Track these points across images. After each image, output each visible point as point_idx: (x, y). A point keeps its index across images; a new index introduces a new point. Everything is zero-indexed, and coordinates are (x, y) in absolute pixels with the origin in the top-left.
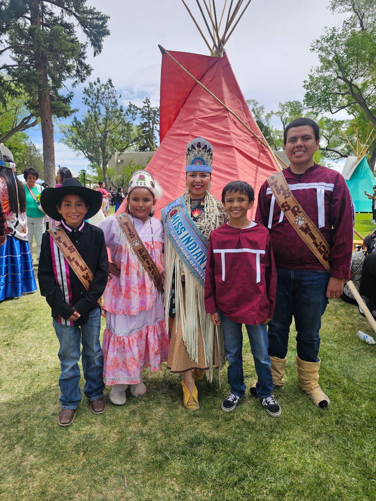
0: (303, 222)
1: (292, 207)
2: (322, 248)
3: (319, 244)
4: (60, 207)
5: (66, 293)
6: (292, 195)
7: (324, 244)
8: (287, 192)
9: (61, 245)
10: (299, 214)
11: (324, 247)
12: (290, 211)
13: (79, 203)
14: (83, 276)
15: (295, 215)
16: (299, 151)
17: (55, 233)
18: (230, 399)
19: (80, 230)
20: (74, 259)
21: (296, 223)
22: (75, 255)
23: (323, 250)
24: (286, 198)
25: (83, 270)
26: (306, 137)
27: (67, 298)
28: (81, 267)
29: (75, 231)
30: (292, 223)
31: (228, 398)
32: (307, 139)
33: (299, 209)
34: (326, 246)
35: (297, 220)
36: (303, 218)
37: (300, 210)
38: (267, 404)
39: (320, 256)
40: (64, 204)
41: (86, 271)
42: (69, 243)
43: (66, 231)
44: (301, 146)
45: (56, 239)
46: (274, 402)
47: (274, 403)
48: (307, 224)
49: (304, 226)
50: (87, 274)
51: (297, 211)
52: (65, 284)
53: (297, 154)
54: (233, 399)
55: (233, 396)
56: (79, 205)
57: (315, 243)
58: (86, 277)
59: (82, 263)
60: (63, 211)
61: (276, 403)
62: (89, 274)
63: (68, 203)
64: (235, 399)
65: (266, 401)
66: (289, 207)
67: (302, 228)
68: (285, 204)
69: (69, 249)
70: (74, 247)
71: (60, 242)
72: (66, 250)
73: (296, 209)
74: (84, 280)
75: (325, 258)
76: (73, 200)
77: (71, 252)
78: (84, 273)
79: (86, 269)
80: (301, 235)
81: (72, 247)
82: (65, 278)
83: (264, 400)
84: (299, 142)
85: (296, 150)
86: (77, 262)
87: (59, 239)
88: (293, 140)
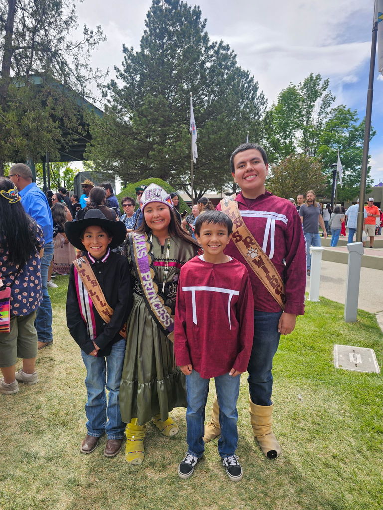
0: (257, 255)
1: (244, 238)
2: (274, 282)
3: (272, 278)
4: (83, 238)
6: (244, 223)
7: (276, 277)
8: (238, 220)
9: (85, 278)
10: (252, 246)
11: (276, 280)
12: (242, 242)
13: (101, 234)
14: (103, 311)
15: (248, 246)
16: (251, 175)
17: (80, 266)
18: (188, 462)
19: (103, 261)
20: (95, 293)
21: (249, 255)
22: (98, 290)
23: (276, 284)
24: (237, 226)
25: (103, 305)
26: (255, 161)
28: (101, 302)
29: (98, 262)
30: (244, 255)
31: (185, 460)
32: (256, 162)
33: (251, 240)
34: (278, 280)
35: (250, 252)
36: (256, 250)
37: (253, 241)
38: (227, 465)
39: (272, 291)
40: (86, 235)
41: (105, 307)
42: (93, 277)
43: (90, 262)
44: (252, 170)
45: (80, 272)
46: (236, 462)
47: (236, 464)
48: (260, 257)
49: (258, 259)
50: (106, 309)
51: (250, 243)
53: (249, 179)
54: (192, 461)
55: (191, 457)
56: (101, 236)
57: (268, 277)
58: (106, 313)
59: (102, 298)
61: (238, 464)
62: (108, 309)
63: (89, 234)
64: (194, 461)
65: (228, 461)
66: (241, 237)
67: (255, 261)
68: (237, 234)
69: (92, 283)
70: (97, 282)
71: (84, 275)
72: (89, 284)
73: (248, 240)
74: (104, 316)
75: (277, 292)
76: (94, 231)
77: (94, 286)
78: (104, 308)
79: (105, 305)
80: (254, 269)
81: (95, 281)
83: (226, 459)
84: (249, 166)
85: (246, 174)
86: (98, 297)
87: (83, 272)
88: (243, 164)
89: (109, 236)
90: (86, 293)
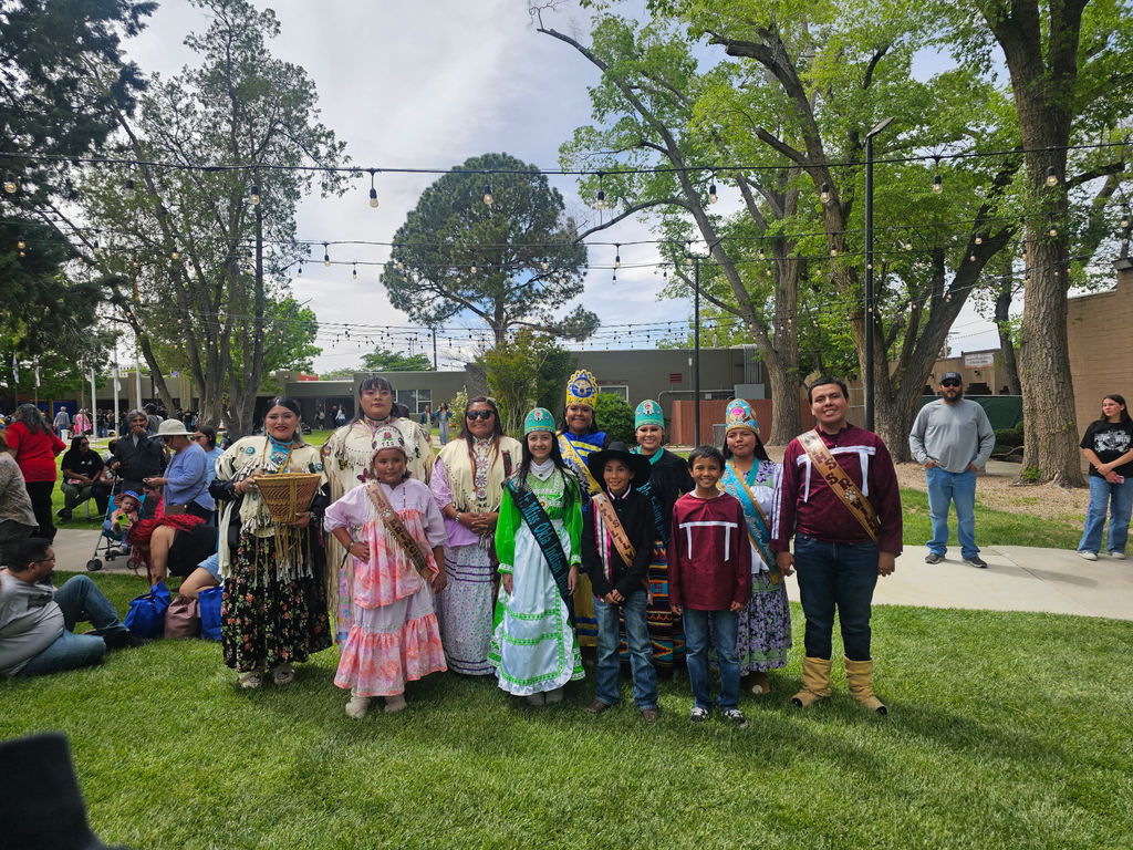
0: (853, 495)
1: (839, 480)
4: (603, 472)
5: (606, 567)
6: (838, 464)
8: (830, 461)
9: (605, 516)
10: (849, 488)
13: (620, 468)
14: (626, 554)
15: (845, 488)
16: (830, 410)
17: (600, 504)
19: (623, 498)
20: (617, 534)
21: (846, 497)
22: (620, 531)
24: (830, 468)
25: (626, 548)
26: (834, 395)
27: (607, 572)
28: (624, 544)
29: (619, 498)
32: (835, 397)
33: (848, 481)
35: (848, 494)
36: (854, 492)
37: (850, 483)
40: (606, 468)
42: (615, 517)
43: (610, 498)
44: (831, 405)
45: (601, 511)
48: (859, 499)
49: (854, 500)
50: (630, 553)
51: (846, 484)
52: (606, 556)
56: (621, 470)
57: (867, 518)
58: (629, 556)
59: (625, 539)
60: (607, 475)
62: (632, 553)
63: (610, 468)
66: (836, 479)
67: (853, 503)
68: (831, 476)
69: (614, 523)
70: (619, 521)
72: (611, 524)
73: (845, 481)
74: (627, 558)
76: (614, 464)
77: (615, 527)
78: (628, 551)
79: (629, 547)
81: (617, 521)
82: (605, 550)
84: (828, 401)
85: (825, 409)
86: (620, 539)
87: (604, 511)
88: (820, 399)
89: (631, 470)
90: (605, 532)
